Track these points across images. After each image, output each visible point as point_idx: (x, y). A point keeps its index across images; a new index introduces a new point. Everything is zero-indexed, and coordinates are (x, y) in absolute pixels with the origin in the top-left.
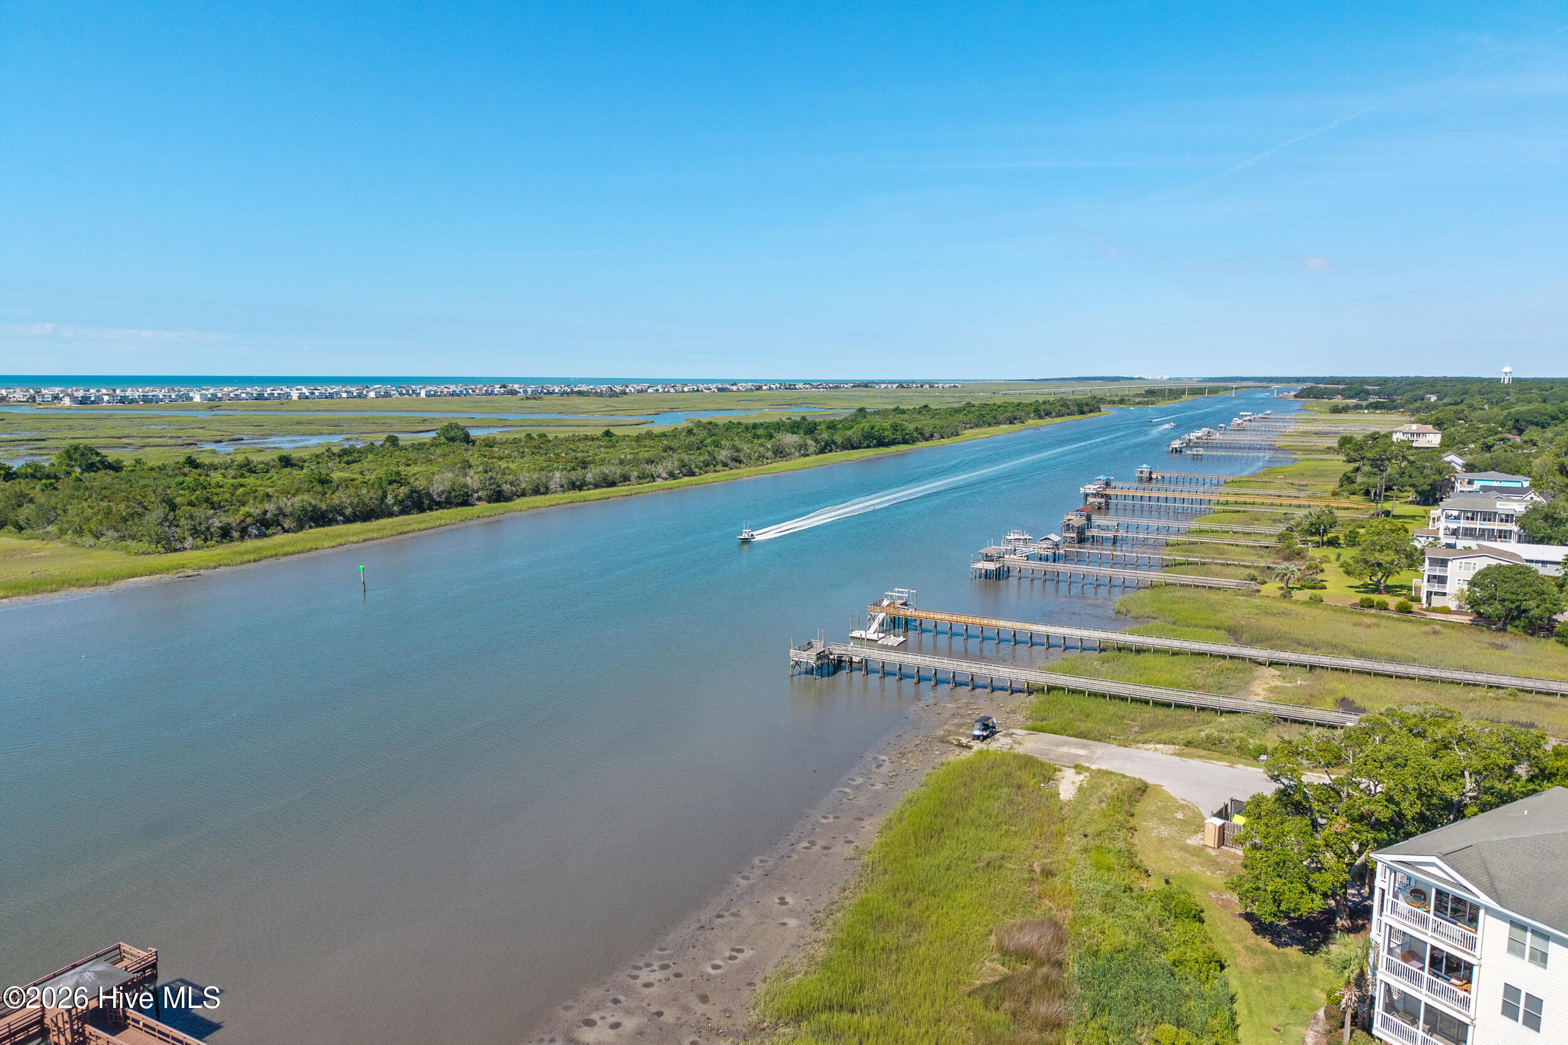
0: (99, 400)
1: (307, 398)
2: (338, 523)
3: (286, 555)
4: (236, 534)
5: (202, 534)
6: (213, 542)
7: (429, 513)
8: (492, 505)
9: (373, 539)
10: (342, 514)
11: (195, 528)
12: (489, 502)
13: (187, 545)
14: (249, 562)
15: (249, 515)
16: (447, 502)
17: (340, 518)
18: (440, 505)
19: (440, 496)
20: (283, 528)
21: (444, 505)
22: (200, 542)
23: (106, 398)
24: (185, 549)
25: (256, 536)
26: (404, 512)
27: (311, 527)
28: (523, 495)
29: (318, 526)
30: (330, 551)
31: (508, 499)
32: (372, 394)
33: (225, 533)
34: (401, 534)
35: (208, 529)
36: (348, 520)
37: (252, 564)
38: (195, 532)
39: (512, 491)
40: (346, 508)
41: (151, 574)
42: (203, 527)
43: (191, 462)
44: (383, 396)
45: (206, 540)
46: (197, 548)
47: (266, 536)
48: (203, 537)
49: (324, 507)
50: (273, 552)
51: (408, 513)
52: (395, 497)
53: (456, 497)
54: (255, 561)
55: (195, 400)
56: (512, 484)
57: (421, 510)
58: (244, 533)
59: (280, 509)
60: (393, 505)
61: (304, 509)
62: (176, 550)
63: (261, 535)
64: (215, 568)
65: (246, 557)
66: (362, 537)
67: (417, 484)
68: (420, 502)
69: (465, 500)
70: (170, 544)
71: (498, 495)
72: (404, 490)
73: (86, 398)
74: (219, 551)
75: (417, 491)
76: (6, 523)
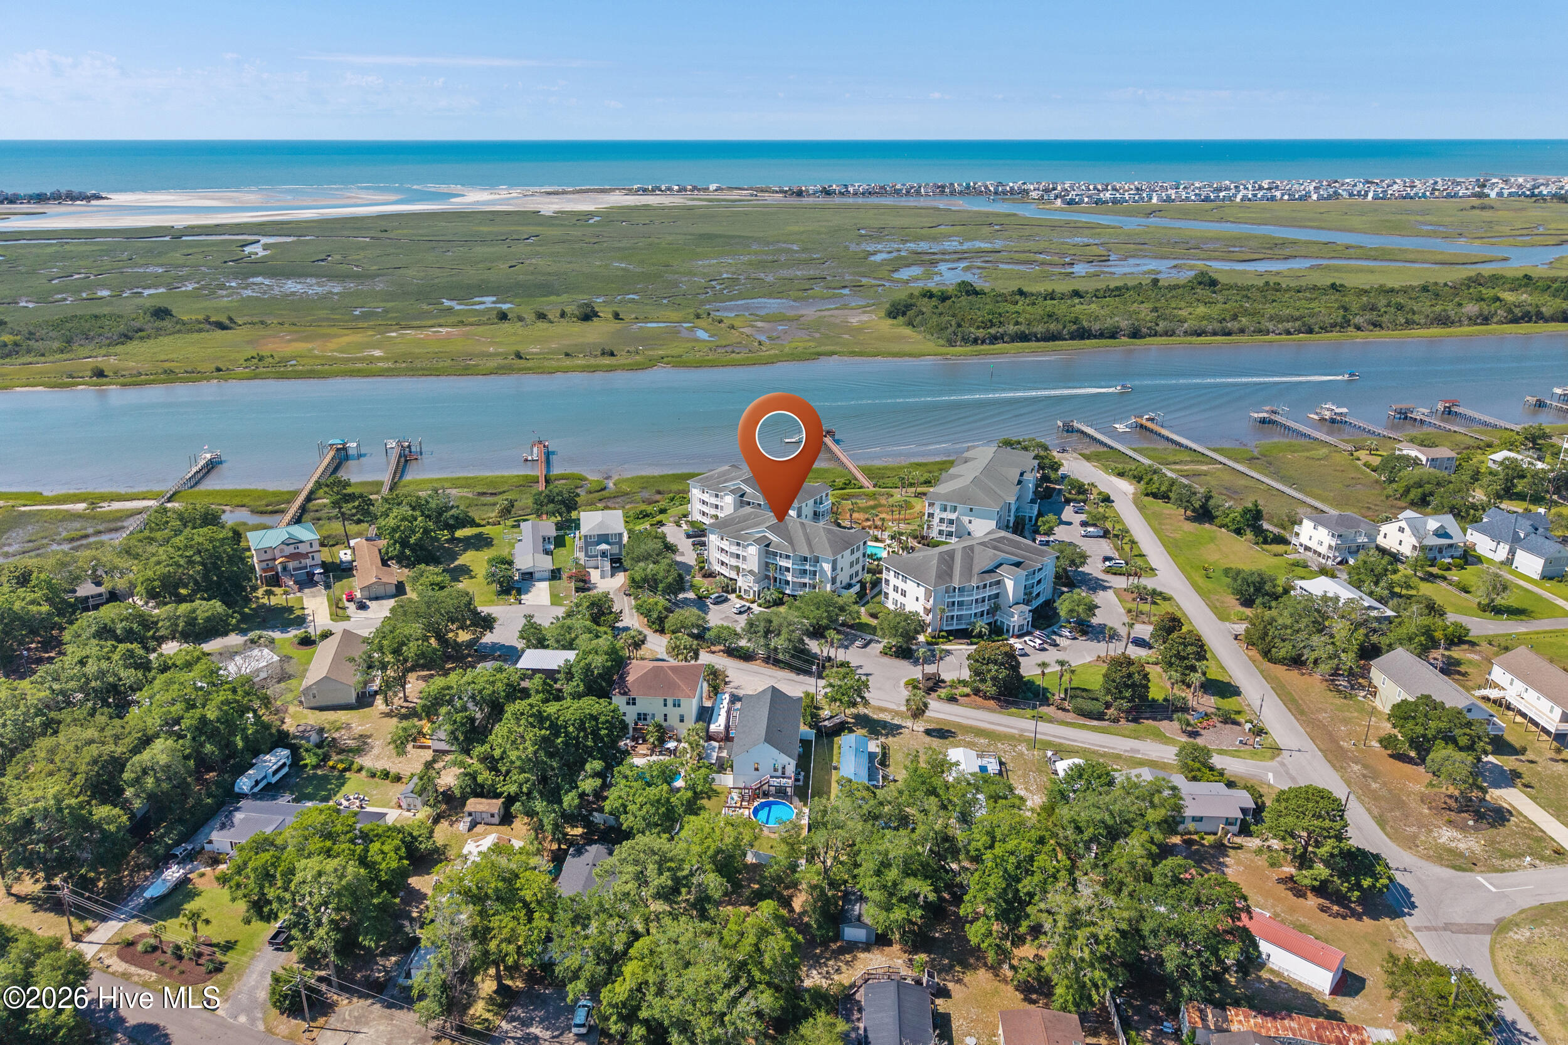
2: (1032, 341)
3: (993, 353)
4: (979, 342)
5: (965, 340)
6: (969, 344)
7: (1086, 341)
8: (1126, 341)
10: (1036, 337)
11: (963, 337)
12: (1126, 338)
13: (958, 344)
14: (975, 355)
15: (989, 333)
16: (1101, 335)
17: (1034, 338)
18: (1095, 337)
19: (1097, 332)
20: (1004, 341)
21: (1098, 337)
22: (963, 344)
23: (1086, 200)
24: (956, 346)
25: (989, 344)
26: (1071, 339)
27: (1017, 342)
28: (1155, 335)
29: (1020, 341)
31: (1141, 337)
32: (1317, 196)
33: (975, 341)
36: (1038, 340)
38: (963, 339)
39: (1149, 331)
40: (1038, 334)
41: (936, 355)
42: (967, 337)
43: (1021, 293)
45: (966, 343)
46: (961, 346)
47: (993, 344)
50: (988, 351)
51: (1075, 340)
52: (1069, 330)
53: (1107, 333)
54: (978, 355)
57: (1082, 338)
58: (983, 342)
59: (1006, 331)
60: (1066, 334)
61: (1016, 333)
62: (953, 346)
63: (991, 343)
64: (961, 355)
65: (975, 353)
67: (1085, 324)
68: (1083, 334)
69: (1113, 335)
70: (951, 343)
71: (1135, 334)
72: (1075, 327)
73: (1072, 200)
74: (969, 349)
75: (1083, 328)
76: (910, 324)
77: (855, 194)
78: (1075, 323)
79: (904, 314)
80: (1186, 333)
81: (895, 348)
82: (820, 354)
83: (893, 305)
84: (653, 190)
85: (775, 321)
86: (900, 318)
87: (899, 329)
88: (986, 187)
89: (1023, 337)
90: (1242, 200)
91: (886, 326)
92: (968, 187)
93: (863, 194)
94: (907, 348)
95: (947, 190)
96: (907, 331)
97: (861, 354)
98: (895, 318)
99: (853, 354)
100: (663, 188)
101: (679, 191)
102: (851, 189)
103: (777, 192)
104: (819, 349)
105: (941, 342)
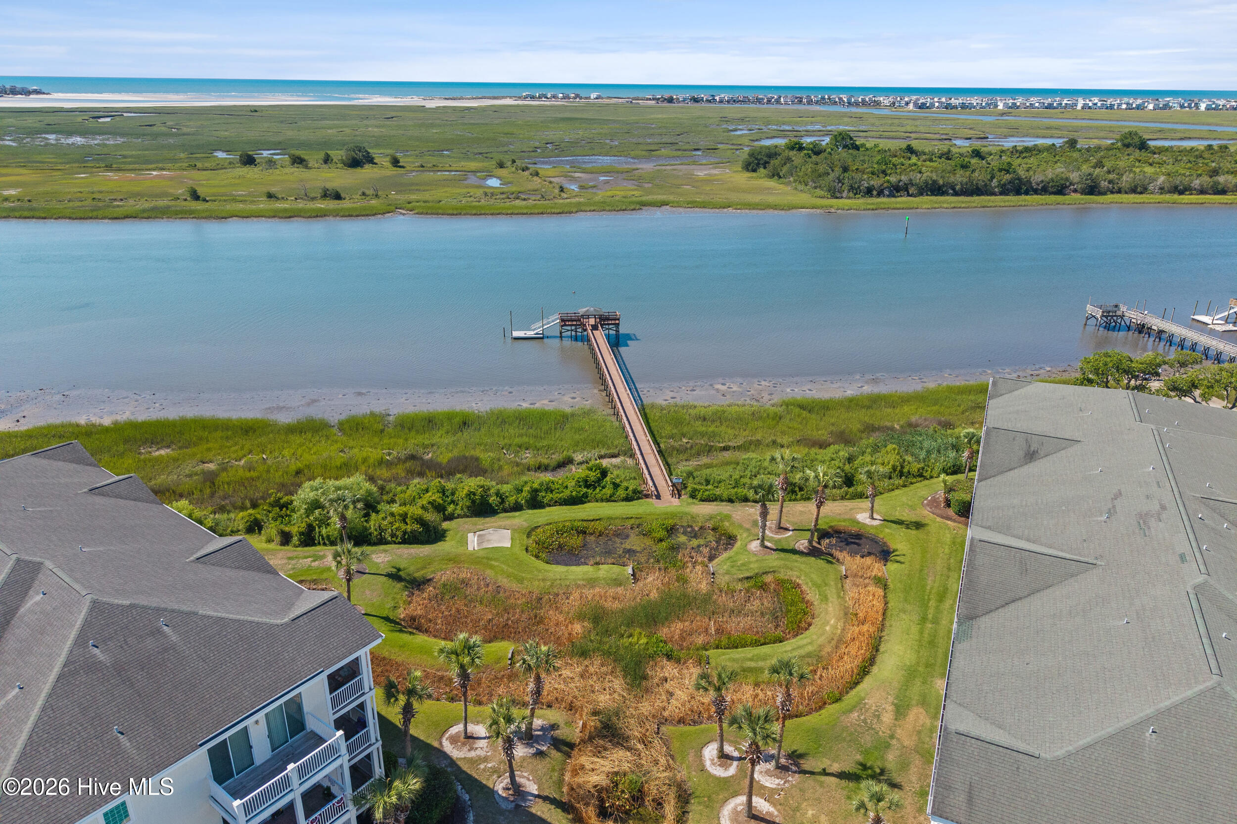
0: (932, 105)
1: (1090, 108)
2: (948, 194)
3: (894, 209)
4: (875, 193)
5: (855, 190)
6: (860, 196)
7: (1023, 197)
8: (1083, 197)
9: (960, 208)
10: (954, 189)
11: (851, 186)
12: (1082, 194)
13: (844, 195)
14: (869, 209)
15: (888, 181)
16: (1044, 190)
17: (951, 191)
18: (1036, 192)
19: (1038, 185)
20: (908, 193)
21: (1039, 192)
22: (851, 194)
23: (937, 104)
24: (842, 197)
25: (888, 196)
26: (1002, 193)
27: (927, 195)
28: (1119, 191)
29: (933, 194)
30: (926, 210)
31: (1101, 193)
32: (1151, 107)
33: (869, 192)
34: (984, 207)
35: (859, 187)
36: (956, 194)
37: (870, 211)
38: (851, 188)
39: (1108, 187)
40: (956, 185)
41: (813, 208)
42: (856, 186)
44: (1161, 108)
45: (855, 194)
46: (849, 198)
47: (894, 196)
48: (855, 191)
49: (941, 182)
50: (886, 206)
51: (1007, 195)
52: (999, 181)
53: (1052, 186)
54: (873, 210)
55: (999, 108)
56: (1110, 182)
57: (1018, 192)
58: (880, 193)
59: (911, 180)
60: (996, 187)
61: (926, 182)
62: (837, 198)
63: (891, 195)
64: (848, 210)
65: (869, 207)
66: (953, 205)
67: (1022, 173)
68: (1019, 187)
69: (1061, 190)
70: (835, 193)
71: (1092, 189)
72: (1008, 177)
73: (924, 104)
74: (860, 202)
75: (1019, 179)
76: (775, 175)
77: (721, 102)
78: (1008, 172)
79: (765, 165)
80: (1162, 190)
81: (756, 199)
82: (644, 204)
83: (751, 155)
84: (540, 97)
85: (597, 173)
86: (762, 170)
87: (761, 181)
88: (840, 99)
89: (935, 189)
90: (1083, 108)
91: (742, 178)
92: (823, 98)
93: (728, 102)
94: (771, 199)
95: (805, 100)
96: (772, 183)
97: (704, 205)
98: (754, 171)
99: (693, 205)
100: (549, 96)
101: (564, 98)
102: (717, 98)
103: (650, 99)
104: (644, 199)
105: (819, 192)
